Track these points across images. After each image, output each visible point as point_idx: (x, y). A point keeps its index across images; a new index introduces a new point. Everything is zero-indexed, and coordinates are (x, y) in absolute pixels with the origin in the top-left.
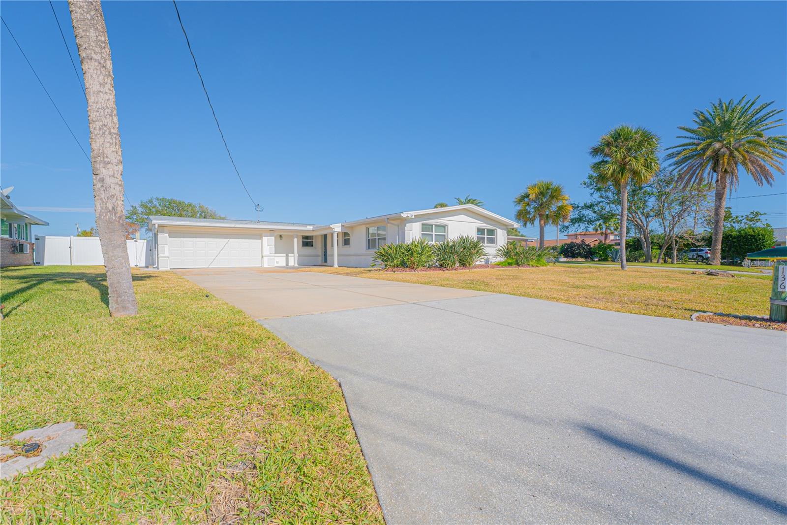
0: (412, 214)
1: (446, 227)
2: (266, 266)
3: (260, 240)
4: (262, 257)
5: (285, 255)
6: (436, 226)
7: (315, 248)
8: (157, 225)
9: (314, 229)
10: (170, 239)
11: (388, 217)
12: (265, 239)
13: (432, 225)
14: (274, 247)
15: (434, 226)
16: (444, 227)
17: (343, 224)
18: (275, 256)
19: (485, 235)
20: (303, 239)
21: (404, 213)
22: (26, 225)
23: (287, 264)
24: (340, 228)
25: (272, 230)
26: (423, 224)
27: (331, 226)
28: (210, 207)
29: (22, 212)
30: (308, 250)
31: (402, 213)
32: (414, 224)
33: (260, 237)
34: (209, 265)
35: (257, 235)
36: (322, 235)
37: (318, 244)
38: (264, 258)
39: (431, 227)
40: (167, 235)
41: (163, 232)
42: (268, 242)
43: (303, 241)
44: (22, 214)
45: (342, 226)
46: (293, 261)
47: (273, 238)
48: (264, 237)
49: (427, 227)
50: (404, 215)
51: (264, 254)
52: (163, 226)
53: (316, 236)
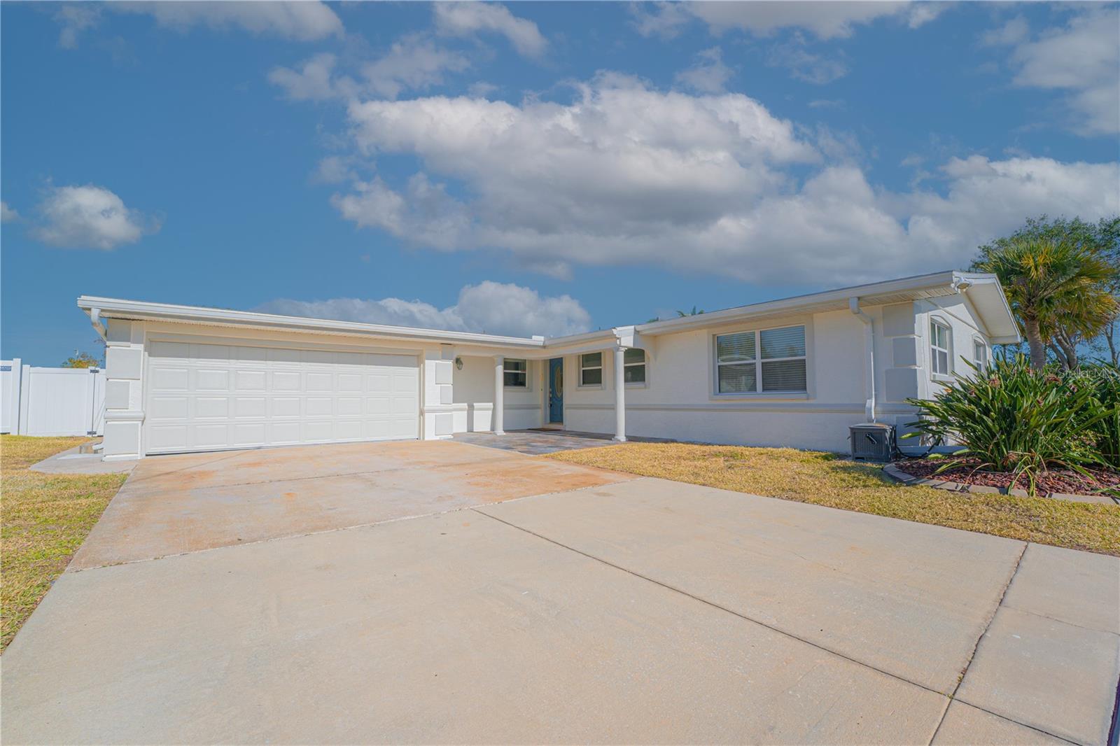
1: (948, 333)
2: (430, 436)
3: (417, 369)
4: (422, 413)
5: (465, 405)
7: (531, 391)
8: (95, 314)
9: (547, 343)
10: (154, 360)
11: (859, 293)
12: (430, 365)
14: (450, 387)
15: (936, 328)
18: (453, 411)
20: (505, 368)
23: (470, 430)
24: (632, 339)
25: (447, 344)
32: (923, 317)
33: (416, 360)
35: (411, 356)
36: (545, 361)
37: (538, 380)
38: (427, 415)
40: (141, 347)
41: (126, 338)
43: (505, 373)
45: (636, 333)
46: (488, 421)
47: (451, 363)
48: (426, 361)
51: (429, 404)
52: (127, 319)
53: (531, 361)
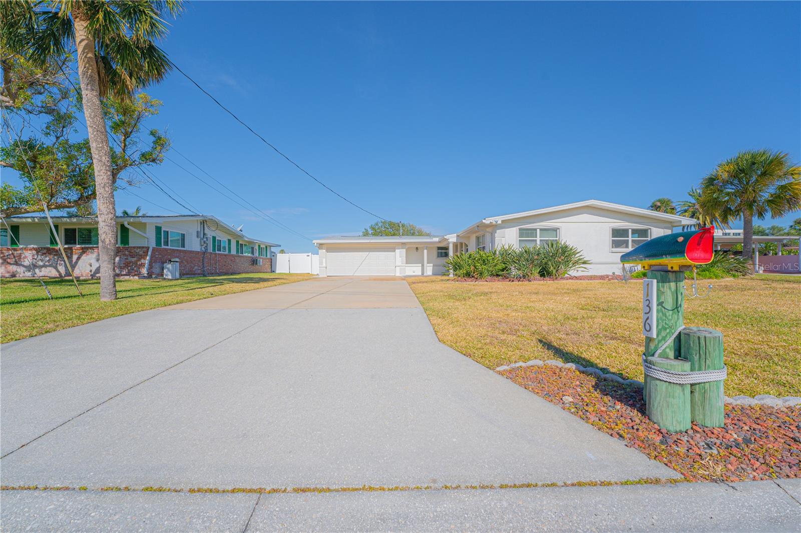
0: (499, 219)
1: (558, 230)
2: (398, 274)
3: (394, 253)
4: (395, 267)
5: (420, 265)
6: (541, 230)
9: (442, 240)
10: (328, 253)
12: (398, 251)
13: (536, 230)
14: (405, 258)
15: (538, 230)
16: (555, 230)
17: (458, 234)
18: (406, 266)
19: (628, 237)
20: (438, 250)
21: (487, 219)
22: (266, 247)
23: (423, 274)
24: (456, 238)
25: (403, 244)
26: (520, 229)
27: (445, 237)
28: (418, 227)
29: (252, 239)
30: (443, 260)
31: (485, 219)
32: (507, 230)
33: (393, 250)
34: (354, 274)
35: (391, 248)
38: (397, 268)
39: (535, 232)
40: (325, 251)
42: (400, 255)
43: (437, 252)
44: (252, 241)
45: (458, 236)
46: (429, 271)
47: (405, 250)
48: (396, 250)
49: (530, 232)
50: (487, 221)
51: (397, 264)
